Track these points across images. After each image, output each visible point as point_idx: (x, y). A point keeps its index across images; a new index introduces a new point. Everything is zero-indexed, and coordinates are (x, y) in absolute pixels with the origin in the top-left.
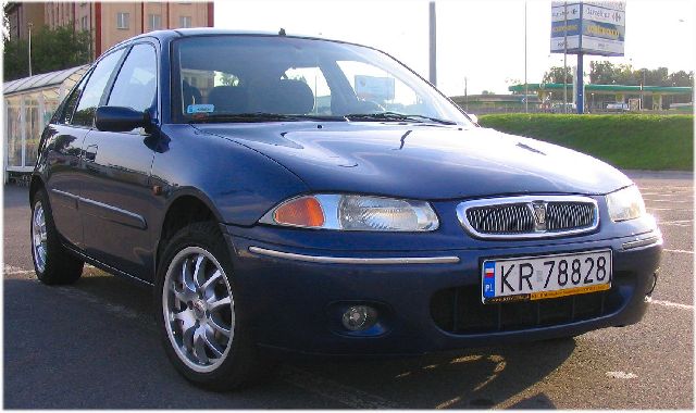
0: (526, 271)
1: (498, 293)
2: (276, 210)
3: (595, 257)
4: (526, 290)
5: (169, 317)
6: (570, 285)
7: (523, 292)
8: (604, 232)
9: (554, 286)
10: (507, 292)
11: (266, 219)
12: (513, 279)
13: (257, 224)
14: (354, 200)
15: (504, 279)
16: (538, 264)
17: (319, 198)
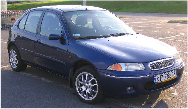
0: (162, 77)
1: (156, 82)
2: (111, 66)
3: (174, 72)
4: (161, 80)
5: (77, 87)
6: (169, 78)
7: (161, 81)
8: (175, 66)
9: (166, 79)
10: (158, 81)
11: (108, 68)
12: (159, 79)
13: (106, 69)
14: (128, 64)
15: (158, 79)
16: (164, 75)
17: (121, 64)
